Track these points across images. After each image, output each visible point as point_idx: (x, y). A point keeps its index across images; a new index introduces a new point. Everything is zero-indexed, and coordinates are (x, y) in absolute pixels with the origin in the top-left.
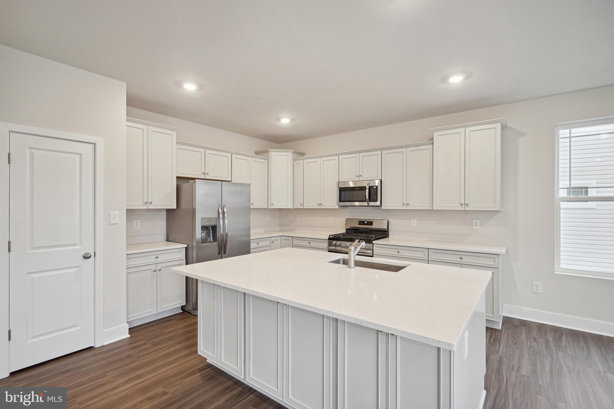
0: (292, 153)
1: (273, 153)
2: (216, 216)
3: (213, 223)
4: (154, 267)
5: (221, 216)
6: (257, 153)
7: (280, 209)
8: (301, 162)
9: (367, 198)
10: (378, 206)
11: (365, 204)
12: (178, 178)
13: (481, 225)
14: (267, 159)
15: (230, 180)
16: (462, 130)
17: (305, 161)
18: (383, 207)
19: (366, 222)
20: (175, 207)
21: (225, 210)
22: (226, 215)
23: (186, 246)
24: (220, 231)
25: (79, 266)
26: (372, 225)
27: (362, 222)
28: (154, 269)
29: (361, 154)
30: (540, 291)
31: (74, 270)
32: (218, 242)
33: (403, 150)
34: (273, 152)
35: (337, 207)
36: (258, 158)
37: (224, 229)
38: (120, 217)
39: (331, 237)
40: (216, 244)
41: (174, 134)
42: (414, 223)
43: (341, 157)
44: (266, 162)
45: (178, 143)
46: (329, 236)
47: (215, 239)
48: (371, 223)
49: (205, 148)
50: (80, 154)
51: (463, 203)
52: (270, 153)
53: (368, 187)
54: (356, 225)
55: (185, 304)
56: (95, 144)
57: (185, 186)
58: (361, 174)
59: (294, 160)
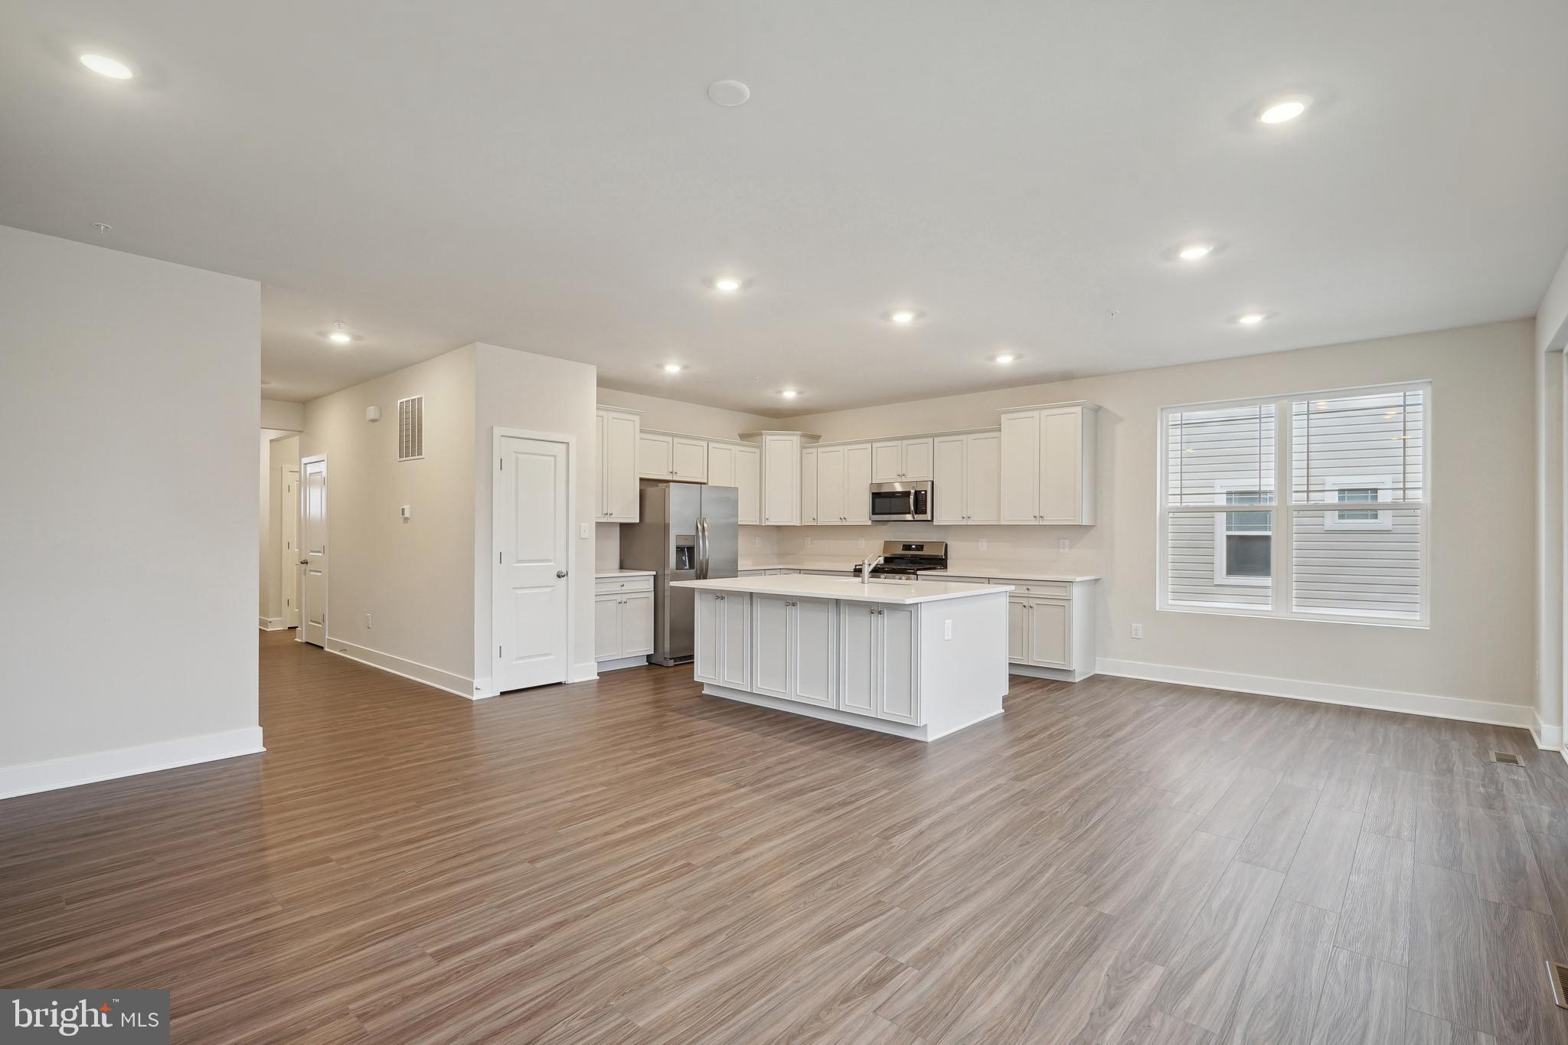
0: (799, 437)
1: (768, 438)
2: (694, 533)
3: (689, 543)
4: (619, 598)
5: (700, 534)
6: (743, 436)
7: (779, 527)
8: (814, 451)
9: (912, 508)
10: (928, 521)
11: (909, 517)
12: (641, 479)
13: (1071, 547)
14: (760, 447)
15: (706, 481)
16: (1036, 414)
17: (820, 450)
18: (935, 523)
19: (913, 547)
20: (638, 521)
21: (705, 525)
22: (706, 533)
23: (654, 573)
24: (699, 556)
25: (552, 586)
26: (922, 550)
27: (907, 547)
28: (619, 601)
29: (905, 442)
30: (1140, 636)
31: (548, 590)
32: (696, 571)
33: (963, 437)
34: (769, 435)
35: (870, 523)
36: (744, 446)
37: (704, 555)
38: (589, 531)
39: (857, 567)
40: (693, 571)
41: (637, 419)
42: (983, 546)
43: (875, 445)
44: (757, 451)
45: (642, 431)
46: (856, 566)
47: (692, 566)
48: (920, 547)
49: (674, 436)
50: (555, 456)
51: (1037, 515)
52: (764, 437)
53: (913, 491)
54: (899, 551)
55: (653, 653)
56: (568, 443)
57: (651, 491)
58: (904, 472)
59: (803, 447)
